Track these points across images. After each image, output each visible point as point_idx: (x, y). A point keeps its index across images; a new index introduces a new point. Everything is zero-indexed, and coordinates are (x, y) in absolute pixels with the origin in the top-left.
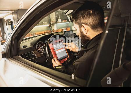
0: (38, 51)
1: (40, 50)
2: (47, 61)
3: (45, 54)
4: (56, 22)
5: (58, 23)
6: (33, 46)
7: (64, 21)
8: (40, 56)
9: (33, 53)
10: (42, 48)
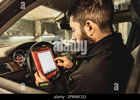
0: (16, 63)
1: (18, 61)
2: (28, 76)
3: (25, 66)
4: (41, 35)
5: (44, 35)
6: (9, 56)
7: (50, 34)
8: (18, 70)
9: (7, 65)
10: (22, 59)
